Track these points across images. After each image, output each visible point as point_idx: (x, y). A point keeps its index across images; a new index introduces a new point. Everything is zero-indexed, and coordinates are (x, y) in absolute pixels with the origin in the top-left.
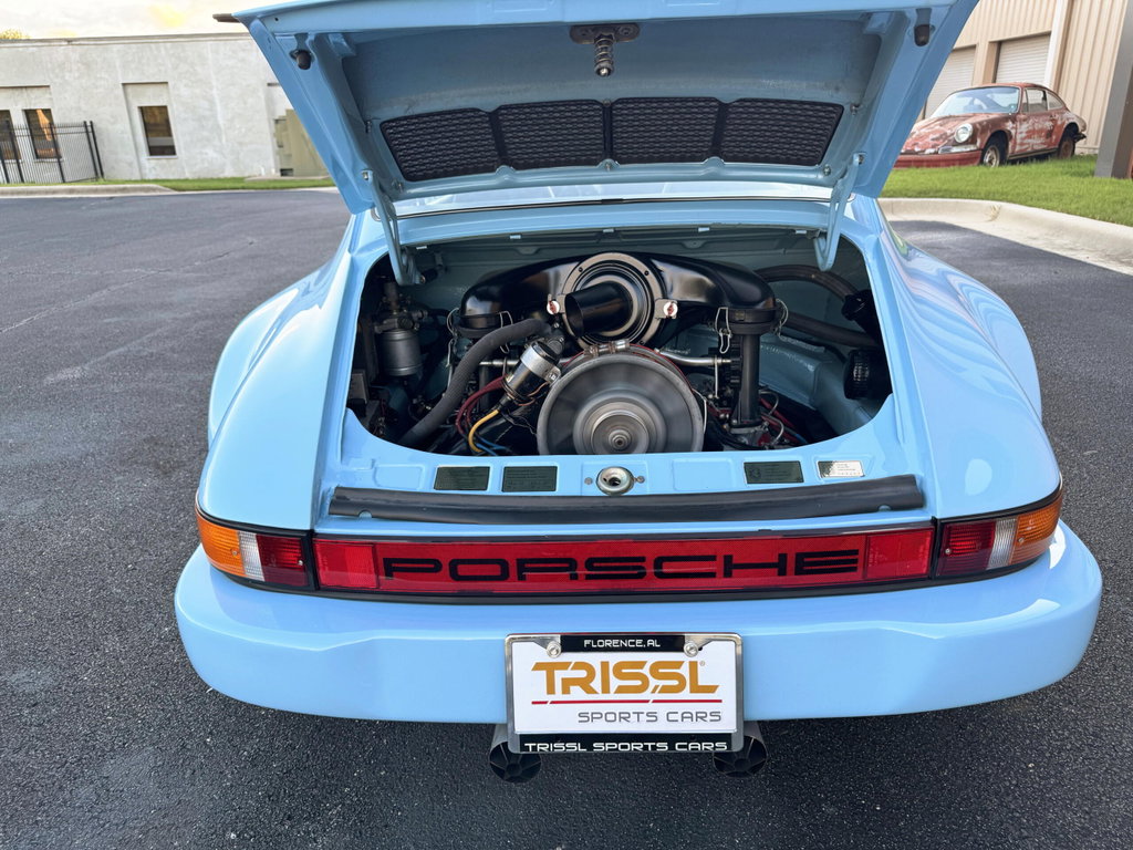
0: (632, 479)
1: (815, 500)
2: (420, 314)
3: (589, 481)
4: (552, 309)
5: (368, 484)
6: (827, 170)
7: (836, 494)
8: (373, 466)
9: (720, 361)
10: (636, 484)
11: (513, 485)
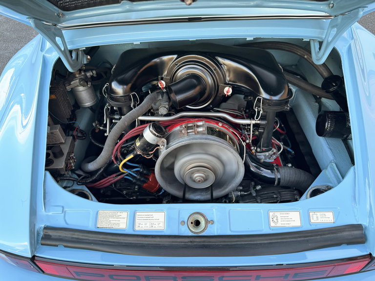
0: (207, 222)
1: (307, 241)
2: (91, 73)
3: (183, 223)
4: (161, 86)
5: (62, 224)
6: (331, 5)
7: (319, 237)
8: (63, 212)
9: (253, 122)
10: (209, 225)
11: (141, 226)
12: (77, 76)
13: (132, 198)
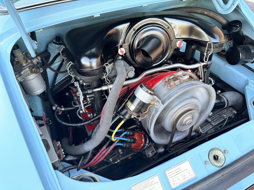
2: (37, 60)
3: (207, 163)
4: (121, 52)
9: (203, 64)
11: (175, 182)
12: (24, 65)
13: (116, 162)
